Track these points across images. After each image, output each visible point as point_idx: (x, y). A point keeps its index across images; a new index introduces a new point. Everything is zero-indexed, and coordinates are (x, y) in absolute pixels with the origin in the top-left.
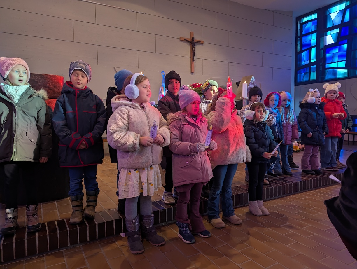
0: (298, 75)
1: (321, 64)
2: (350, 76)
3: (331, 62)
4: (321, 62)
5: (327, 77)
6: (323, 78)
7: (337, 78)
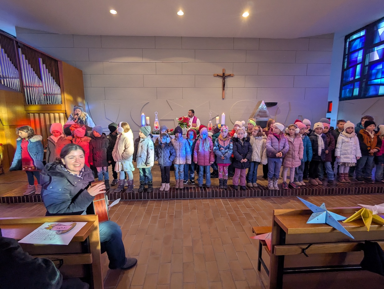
0: (343, 91)
3: (374, 79)
4: (364, 79)
5: (369, 93)
6: (365, 94)
7: (379, 95)
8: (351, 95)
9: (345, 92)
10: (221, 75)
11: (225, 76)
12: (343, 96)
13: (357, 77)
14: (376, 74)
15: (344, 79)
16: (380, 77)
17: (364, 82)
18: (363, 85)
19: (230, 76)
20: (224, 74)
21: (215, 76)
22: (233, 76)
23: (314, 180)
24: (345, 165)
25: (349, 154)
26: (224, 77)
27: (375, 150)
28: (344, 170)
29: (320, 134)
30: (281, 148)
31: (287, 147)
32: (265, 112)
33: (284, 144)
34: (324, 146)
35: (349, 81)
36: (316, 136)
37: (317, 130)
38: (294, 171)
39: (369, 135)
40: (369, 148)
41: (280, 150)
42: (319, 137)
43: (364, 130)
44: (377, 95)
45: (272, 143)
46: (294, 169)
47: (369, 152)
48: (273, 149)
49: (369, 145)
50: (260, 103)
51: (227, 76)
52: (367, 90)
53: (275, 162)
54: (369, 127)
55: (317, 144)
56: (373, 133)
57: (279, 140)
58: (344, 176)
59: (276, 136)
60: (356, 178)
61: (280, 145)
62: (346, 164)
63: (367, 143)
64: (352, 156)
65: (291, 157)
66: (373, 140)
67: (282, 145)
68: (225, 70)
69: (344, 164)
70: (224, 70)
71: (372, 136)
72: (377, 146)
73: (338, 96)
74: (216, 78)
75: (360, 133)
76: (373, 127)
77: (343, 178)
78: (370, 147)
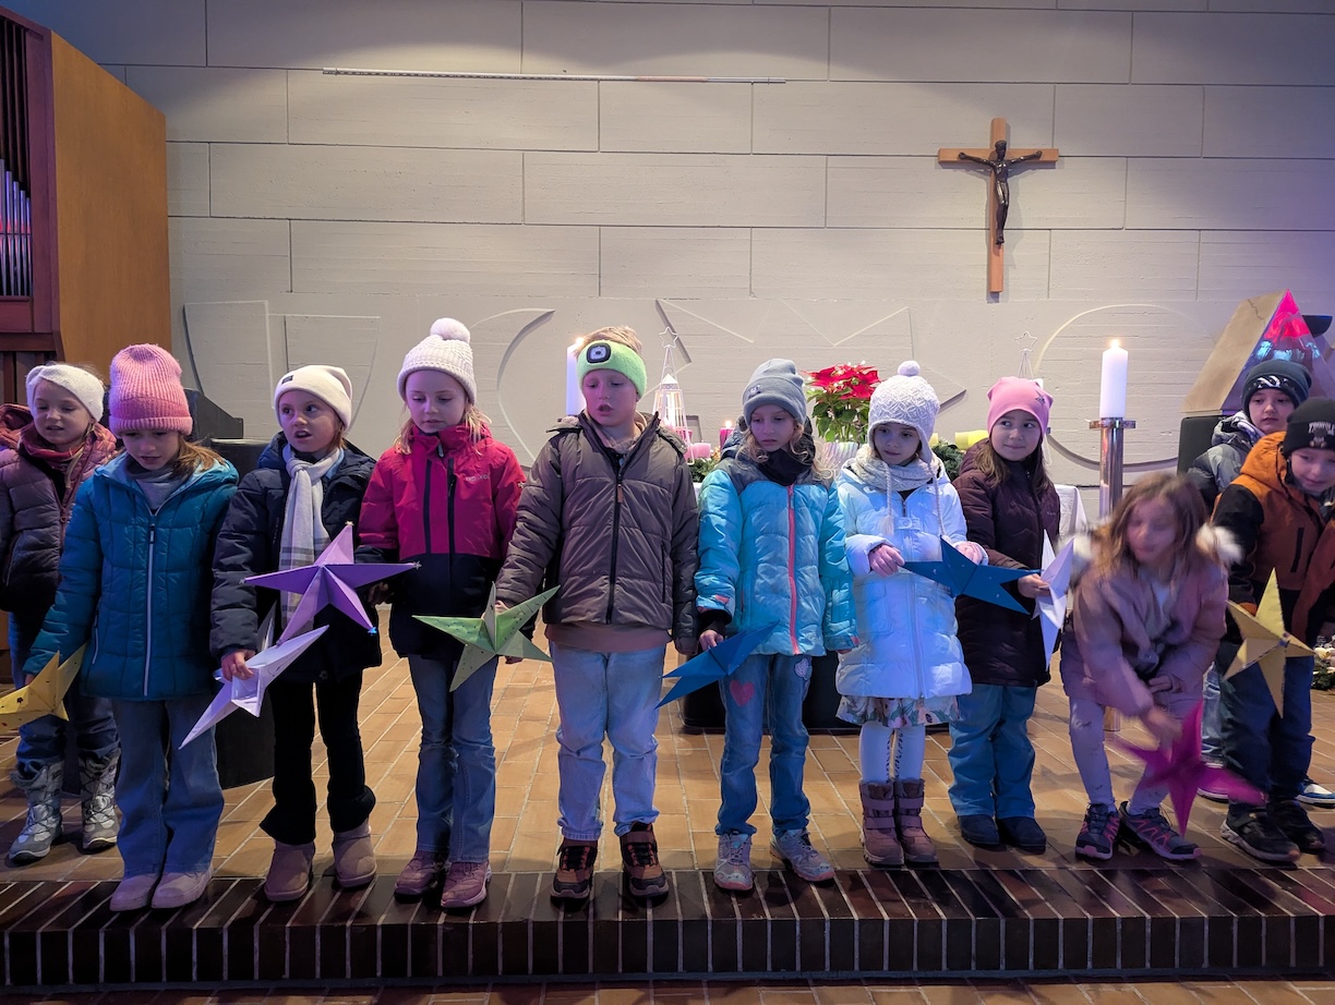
10: (985, 157)
11: (1011, 164)
19: (1034, 160)
20: (1001, 149)
21: (945, 164)
22: (1051, 164)
26: (1000, 166)
51: (1018, 161)
68: (1008, 127)
70: (996, 125)
74: (950, 171)
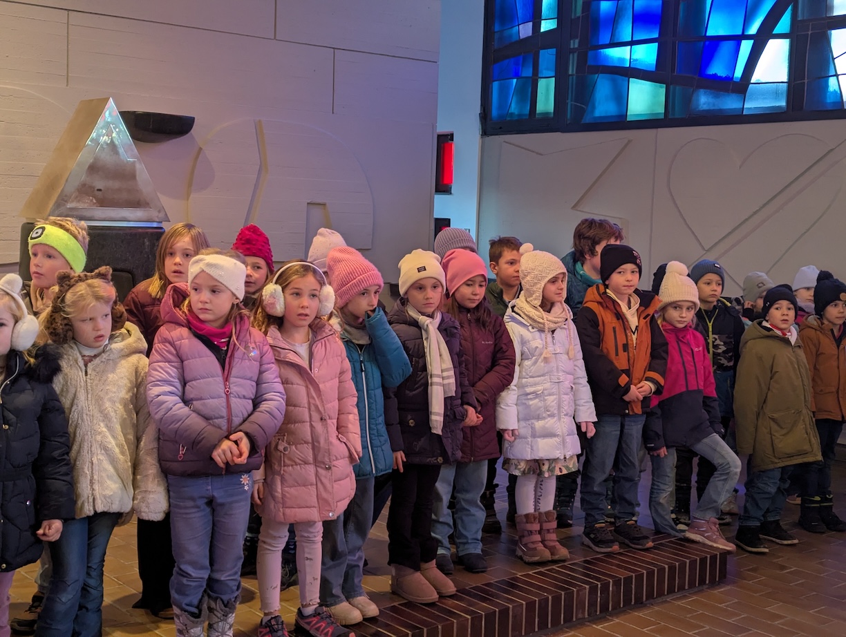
0: (496, 85)
1: (575, 44)
2: (670, 116)
3: (608, 42)
4: (572, 37)
5: (594, 107)
6: (580, 112)
7: (628, 119)
8: (527, 110)
9: (504, 92)
12: (495, 112)
13: (547, 26)
14: (613, 20)
15: (497, 28)
16: (629, 39)
17: (573, 51)
18: (572, 70)
23: (418, 575)
24: (540, 474)
25: (552, 416)
27: (648, 386)
28: (537, 501)
29: (431, 316)
30: (241, 406)
31: (274, 402)
32: (125, 174)
33: (259, 383)
34: (452, 380)
35: (515, 39)
36: (415, 324)
37: (418, 296)
38: (319, 538)
39: (620, 316)
40: (623, 380)
41: (237, 421)
42: (426, 331)
43: (602, 288)
44: (620, 122)
45: (184, 383)
46: (319, 528)
47: (626, 398)
48: (195, 422)
49: (621, 362)
50: (91, 112)
52: (584, 94)
53: (211, 502)
54: (617, 279)
55: (424, 368)
56: (636, 302)
57: (223, 356)
58: (536, 527)
59: (207, 339)
60: (587, 534)
61: (234, 389)
62: (545, 468)
63: (617, 355)
64: (564, 426)
65: (311, 459)
66: (634, 337)
67: (242, 387)
69: (536, 466)
71: (633, 321)
72: (650, 368)
73: (478, 110)
75: (589, 305)
76: (629, 276)
77: (538, 538)
78: (627, 372)
